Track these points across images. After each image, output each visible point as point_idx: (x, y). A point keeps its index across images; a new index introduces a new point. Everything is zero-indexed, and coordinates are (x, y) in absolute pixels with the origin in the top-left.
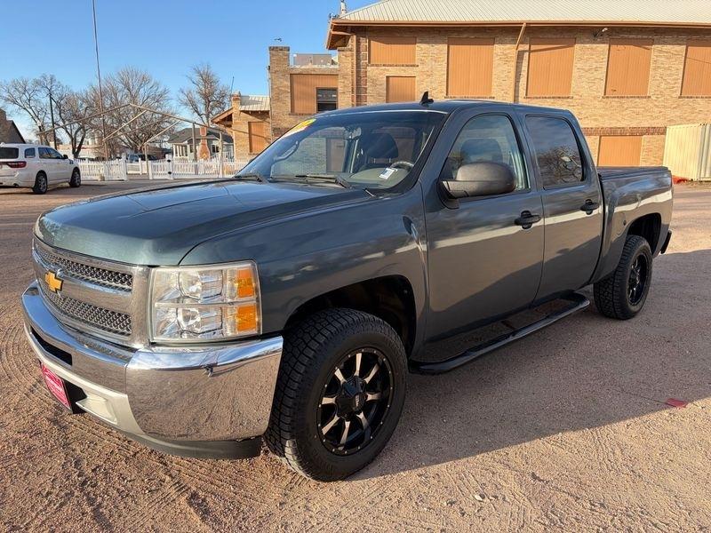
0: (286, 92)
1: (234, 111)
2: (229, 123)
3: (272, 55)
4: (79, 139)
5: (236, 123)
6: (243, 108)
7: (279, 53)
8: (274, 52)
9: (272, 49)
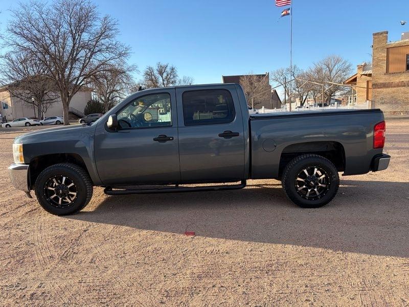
0: (384, 60)
1: (358, 75)
2: (355, 83)
3: (374, 38)
4: (304, 97)
5: (359, 82)
6: (364, 73)
7: (380, 36)
8: (376, 36)
9: (375, 35)
